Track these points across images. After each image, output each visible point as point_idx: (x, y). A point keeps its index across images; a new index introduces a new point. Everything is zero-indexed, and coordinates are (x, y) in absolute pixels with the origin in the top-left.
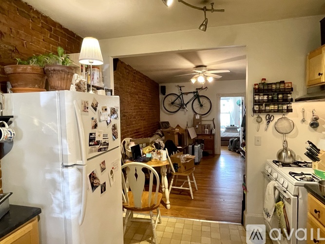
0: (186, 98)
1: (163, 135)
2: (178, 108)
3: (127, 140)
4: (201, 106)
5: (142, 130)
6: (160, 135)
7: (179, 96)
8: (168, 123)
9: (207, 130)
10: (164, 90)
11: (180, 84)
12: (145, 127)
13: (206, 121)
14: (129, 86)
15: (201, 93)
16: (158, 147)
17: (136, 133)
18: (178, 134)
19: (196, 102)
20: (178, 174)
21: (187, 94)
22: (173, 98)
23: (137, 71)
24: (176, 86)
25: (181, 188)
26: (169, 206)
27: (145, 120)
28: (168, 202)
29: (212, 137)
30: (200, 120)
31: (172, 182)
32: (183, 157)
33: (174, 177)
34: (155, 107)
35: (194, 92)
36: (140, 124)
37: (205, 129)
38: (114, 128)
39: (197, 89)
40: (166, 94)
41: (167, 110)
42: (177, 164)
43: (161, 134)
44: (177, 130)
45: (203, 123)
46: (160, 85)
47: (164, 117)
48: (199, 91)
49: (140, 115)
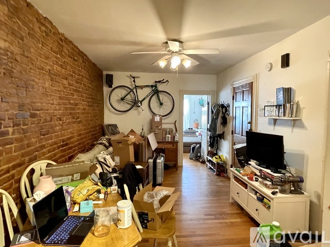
0: (142, 94)
1: (110, 145)
2: (129, 107)
3: (40, 165)
4: (161, 104)
6: (105, 146)
7: (132, 90)
8: (115, 126)
9: (170, 136)
10: (110, 80)
11: (134, 74)
12: (80, 135)
13: (167, 124)
15: (161, 87)
18: (134, 144)
19: (154, 98)
21: (142, 87)
22: (121, 93)
24: (128, 76)
27: (80, 122)
29: (175, 145)
30: (160, 123)
34: (97, 103)
35: (152, 86)
36: (71, 130)
37: (166, 134)
39: (156, 82)
40: (114, 86)
41: (114, 108)
42: (147, 214)
43: (107, 144)
44: (132, 138)
45: (164, 126)
46: (105, 73)
47: (109, 118)
48: (158, 85)
49: (71, 114)
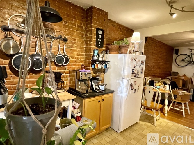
2: (187, 64)
3: (147, 78)
5: (158, 74)
6: (169, 79)
7: (189, 56)
8: (177, 73)
10: (177, 52)
11: (191, 48)
14: (152, 50)
16: (165, 84)
17: (153, 75)
18: (183, 80)
20: (176, 101)
22: (184, 57)
23: (158, 41)
24: (188, 49)
25: (177, 109)
26: (166, 115)
27: (160, 69)
28: (166, 113)
31: (171, 104)
32: (181, 92)
33: (173, 102)
34: (170, 62)
36: (157, 71)
40: (179, 54)
41: (178, 65)
42: (176, 95)
43: (171, 79)
44: (183, 78)
46: (175, 48)
47: (174, 69)
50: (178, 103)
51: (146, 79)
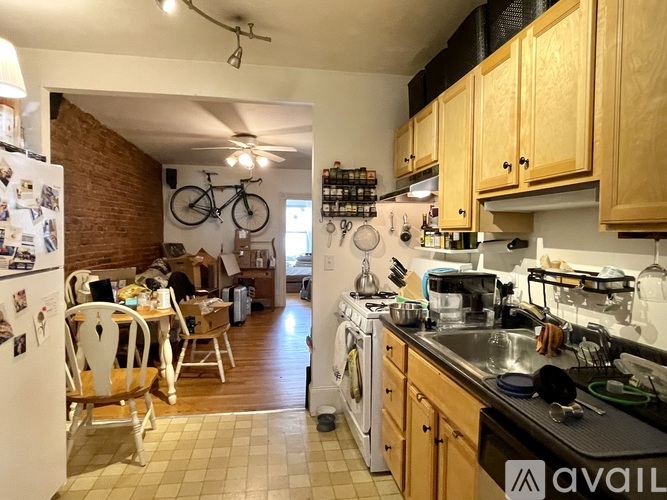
0: (221, 198)
1: (169, 270)
2: (202, 217)
3: (80, 274)
4: (250, 213)
5: (121, 256)
6: (162, 270)
7: (205, 193)
8: (180, 247)
9: (261, 260)
10: (172, 179)
11: (209, 169)
12: (125, 252)
13: (259, 243)
14: (88, 158)
15: (249, 189)
16: (153, 285)
17: (105, 261)
18: (201, 265)
19: (241, 205)
20: (196, 337)
21: (222, 188)
22: (193, 196)
23: (108, 130)
24: (199, 172)
25: (202, 364)
26: (173, 399)
27: (125, 236)
28: (172, 390)
29: (270, 273)
30: (248, 240)
31: (182, 354)
32: (207, 305)
33: (186, 344)
34: (153, 213)
35: (236, 187)
36: (114, 244)
37: (256, 257)
38: (50, 226)
39: (242, 181)
40: (178, 187)
41: (176, 217)
42: (194, 318)
43: (165, 268)
44: (200, 259)
45: (254, 247)
46: (165, 167)
47: (171, 234)
48: (245, 186)
49: (114, 223)
50: (200, 342)
51: (74, 280)
